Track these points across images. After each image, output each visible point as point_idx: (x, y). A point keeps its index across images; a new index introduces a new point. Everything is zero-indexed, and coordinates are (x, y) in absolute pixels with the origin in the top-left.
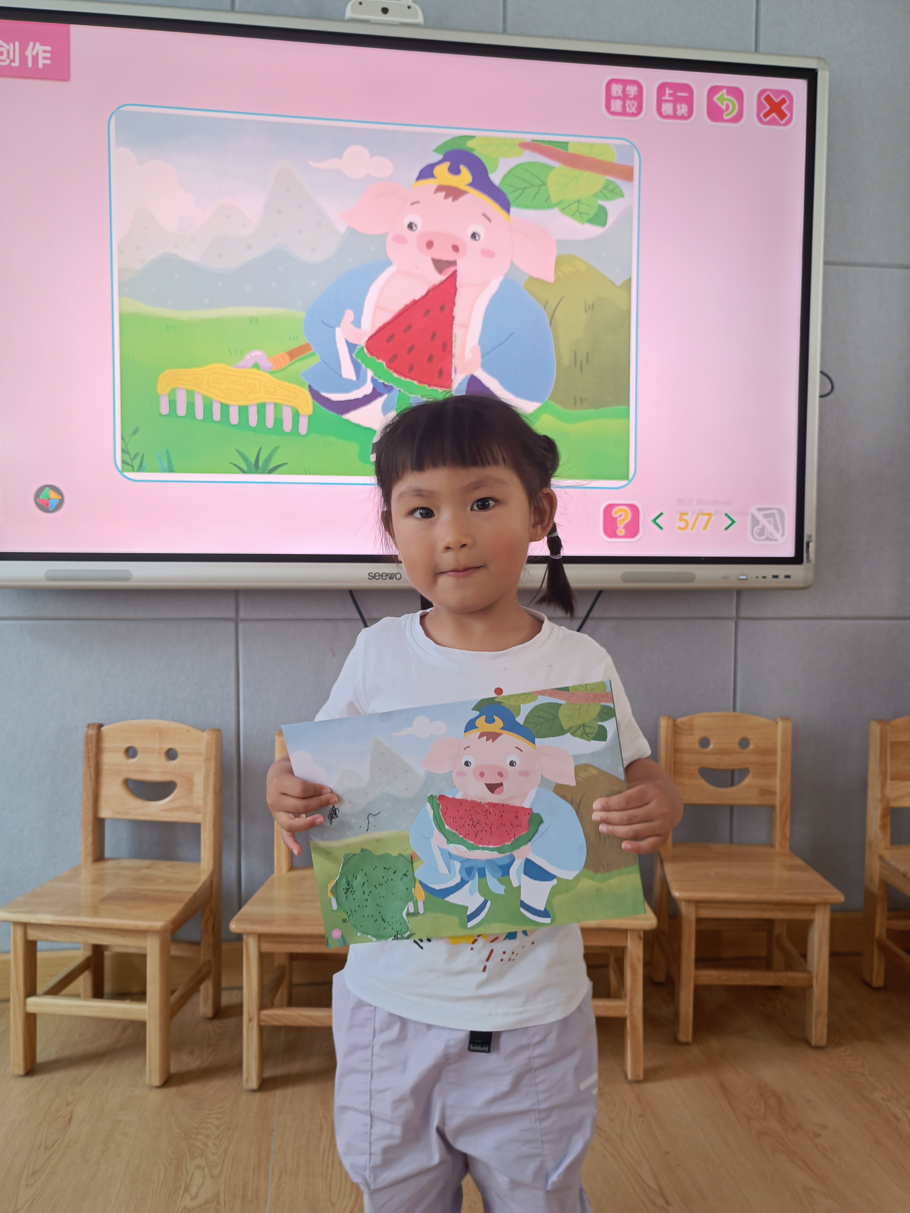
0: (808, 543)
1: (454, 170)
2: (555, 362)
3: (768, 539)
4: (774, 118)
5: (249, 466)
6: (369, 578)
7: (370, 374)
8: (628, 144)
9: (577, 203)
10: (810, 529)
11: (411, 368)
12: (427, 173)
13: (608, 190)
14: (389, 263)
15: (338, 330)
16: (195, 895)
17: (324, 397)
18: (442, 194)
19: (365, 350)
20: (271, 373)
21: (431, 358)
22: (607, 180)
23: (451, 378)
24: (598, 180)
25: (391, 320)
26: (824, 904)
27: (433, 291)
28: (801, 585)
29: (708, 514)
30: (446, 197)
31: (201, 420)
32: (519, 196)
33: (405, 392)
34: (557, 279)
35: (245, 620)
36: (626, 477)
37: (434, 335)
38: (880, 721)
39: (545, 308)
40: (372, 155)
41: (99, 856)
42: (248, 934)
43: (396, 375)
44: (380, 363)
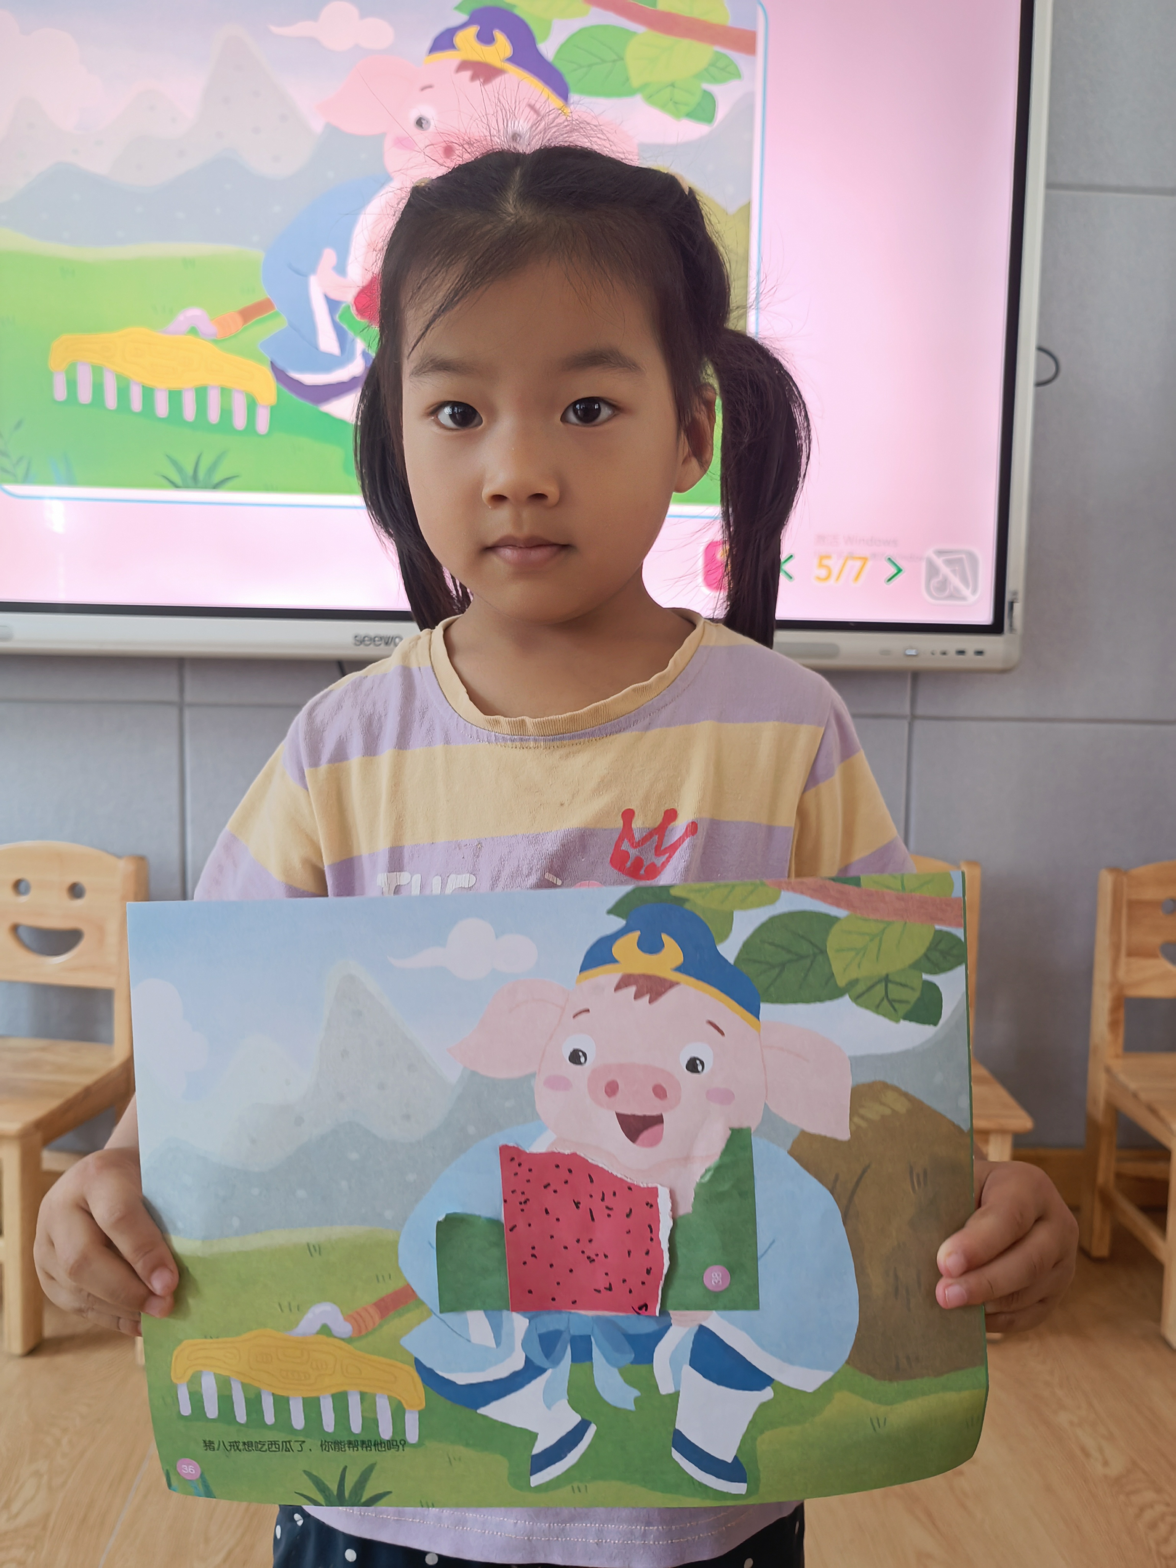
0: (1012, 604)
1: (485, 38)
3: (951, 597)
5: (183, 479)
6: (356, 645)
7: (359, 345)
9: (670, 88)
10: (1015, 582)
12: (444, 42)
13: (717, 67)
14: (386, 179)
15: (313, 279)
16: (85, 1089)
17: (292, 378)
18: (467, 74)
19: (353, 310)
20: (215, 342)
24: (702, 53)
26: (1002, 1132)
28: (999, 665)
29: (860, 558)
30: (473, 78)
31: (112, 411)
32: (583, 77)
35: (192, 705)
38: (1115, 870)
40: (363, 16)
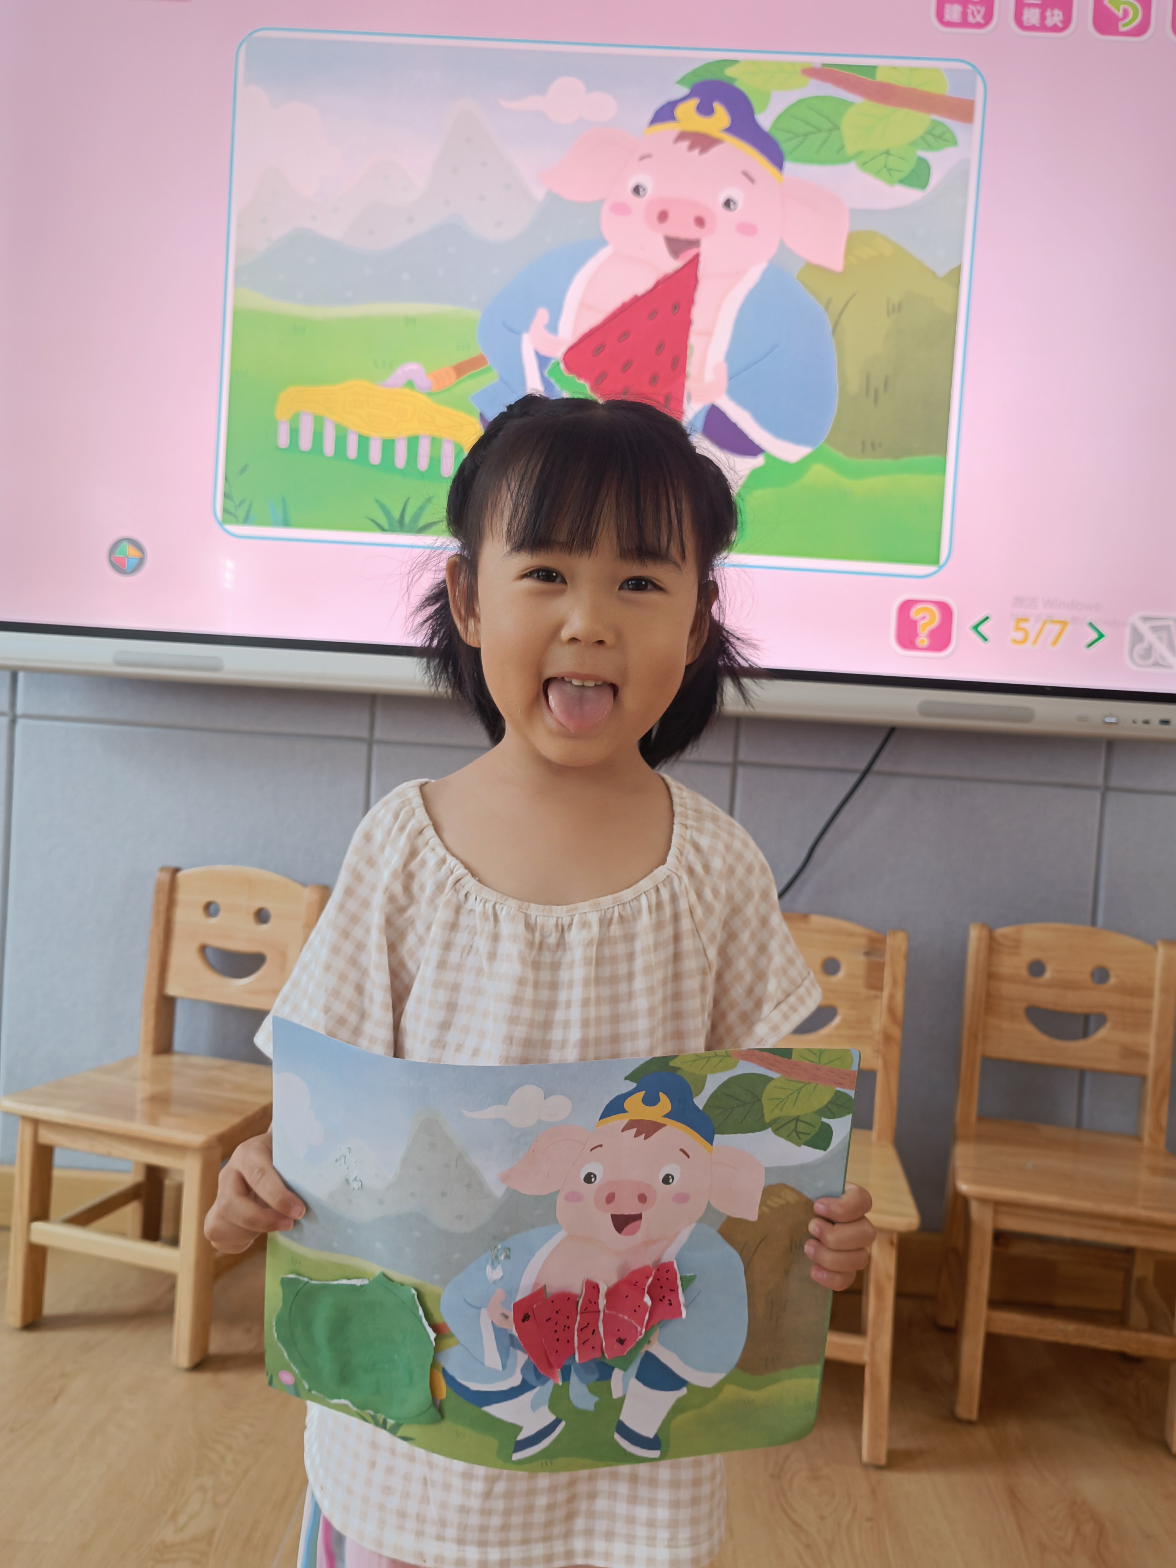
1: (705, 110)
2: (838, 390)
3: (1156, 664)
8: (969, 68)
11: (626, 392)
12: (665, 113)
13: (933, 135)
14: (603, 243)
15: (525, 337)
19: (562, 366)
20: (429, 394)
21: (654, 379)
22: (934, 120)
23: (682, 408)
25: (601, 323)
27: (664, 283)
29: (1060, 622)
30: (691, 148)
31: (329, 458)
32: (799, 145)
35: (380, 742)
36: (935, 561)
37: (660, 347)
39: (827, 308)
40: (589, 90)
41: (163, 1047)
44: (581, 384)
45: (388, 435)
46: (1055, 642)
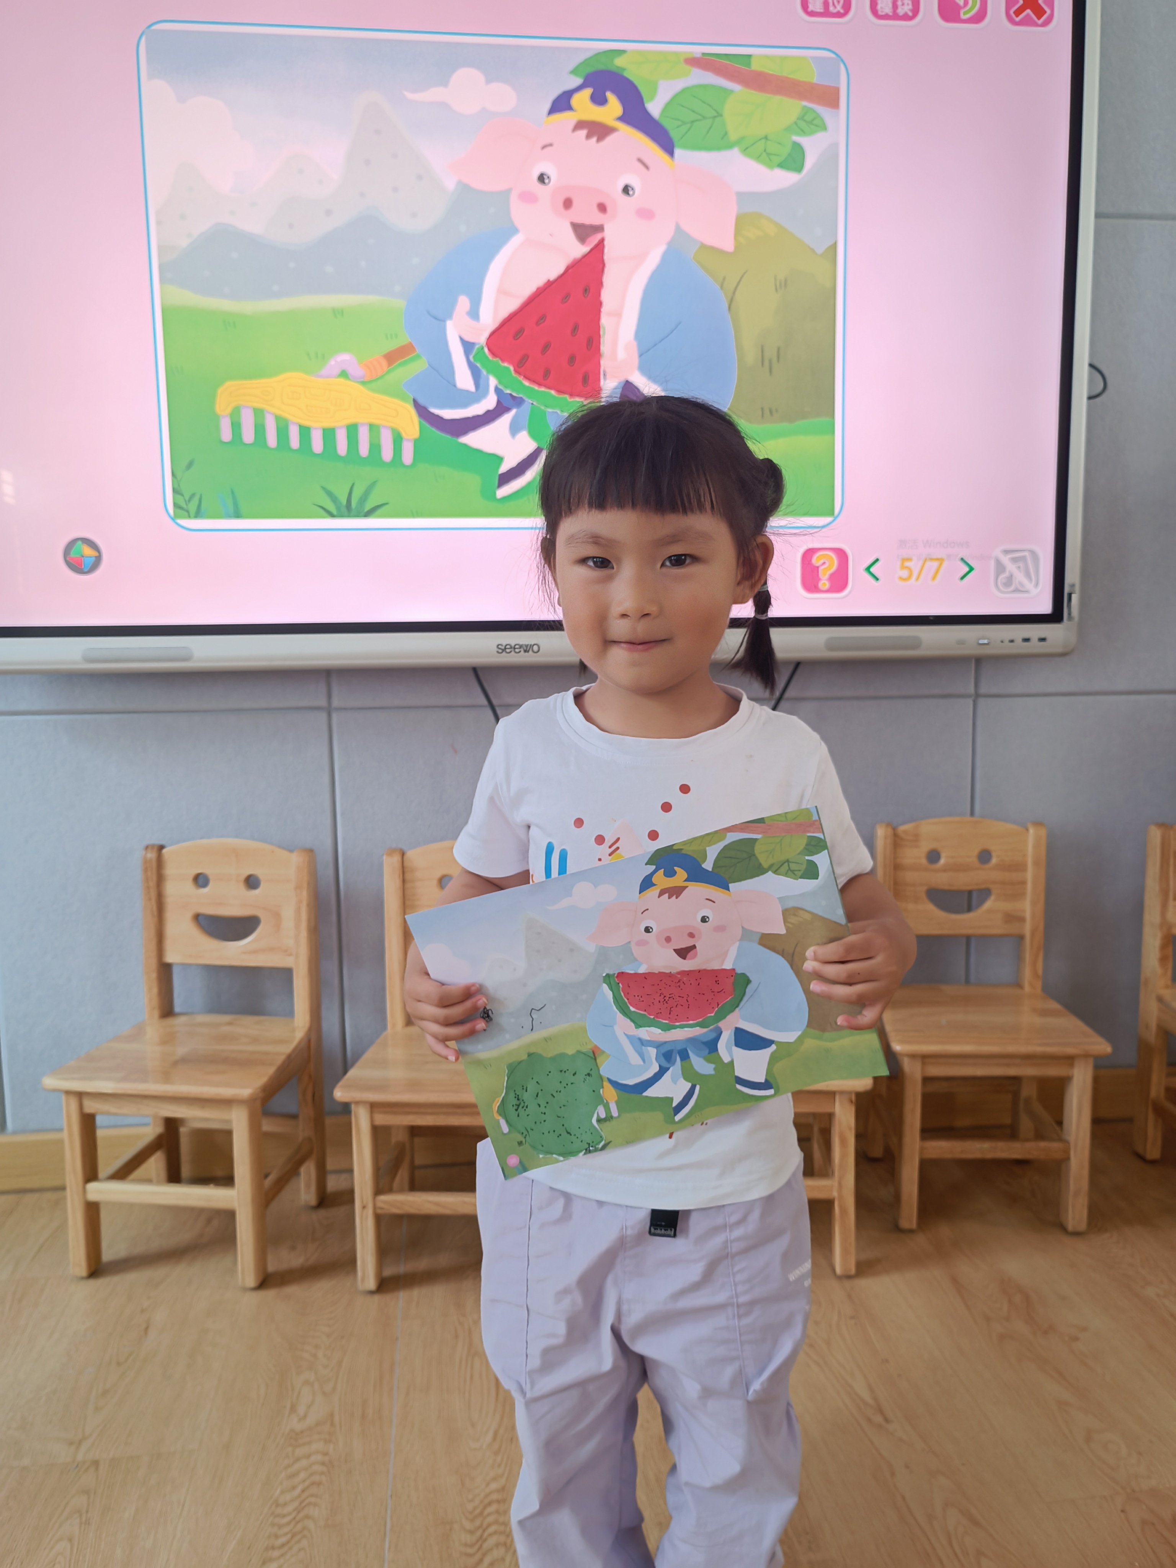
0: (1070, 595)
1: (599, 100)
2: (736, 361)
3: (1017, 590)
4: (1028, 15)
5: (338, 508)
6: (498, 652)
7: (493, 382)
8: (833, 56)
9: (763, 141)
10: (1072, 576)
11: (547, 373)
12: (562, 103)
13: (805, 121)
14: (514, 230)
15: (449, 324)
16: (289, 1057)
17: (433, 414)
18: (583, 133)
19: (486, 350)
20: (363, 383)
21: (572, 359)
22: (805, 107)
23: (599, 384)
24: (792, 107)
25: (518, 309)
26: (1086, 1056)
27: (574, 268)
28: (1060, 650)
29: (937, 559)
30: (588, 136)
31: (273, 449)
32: (687, 132)
33: (539, 406)
34: (737, 247)
35: (339, 709)
36: (831, 512)
37: (575, 329)
38: (1161, 825)
39: (722, 287)
40: (488, 81)
41: (167, 1011)
42: (357, 1103)
43: (527, 383)
44: (505, 367)
45: (328, 424)
46: (934, 578)
